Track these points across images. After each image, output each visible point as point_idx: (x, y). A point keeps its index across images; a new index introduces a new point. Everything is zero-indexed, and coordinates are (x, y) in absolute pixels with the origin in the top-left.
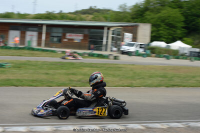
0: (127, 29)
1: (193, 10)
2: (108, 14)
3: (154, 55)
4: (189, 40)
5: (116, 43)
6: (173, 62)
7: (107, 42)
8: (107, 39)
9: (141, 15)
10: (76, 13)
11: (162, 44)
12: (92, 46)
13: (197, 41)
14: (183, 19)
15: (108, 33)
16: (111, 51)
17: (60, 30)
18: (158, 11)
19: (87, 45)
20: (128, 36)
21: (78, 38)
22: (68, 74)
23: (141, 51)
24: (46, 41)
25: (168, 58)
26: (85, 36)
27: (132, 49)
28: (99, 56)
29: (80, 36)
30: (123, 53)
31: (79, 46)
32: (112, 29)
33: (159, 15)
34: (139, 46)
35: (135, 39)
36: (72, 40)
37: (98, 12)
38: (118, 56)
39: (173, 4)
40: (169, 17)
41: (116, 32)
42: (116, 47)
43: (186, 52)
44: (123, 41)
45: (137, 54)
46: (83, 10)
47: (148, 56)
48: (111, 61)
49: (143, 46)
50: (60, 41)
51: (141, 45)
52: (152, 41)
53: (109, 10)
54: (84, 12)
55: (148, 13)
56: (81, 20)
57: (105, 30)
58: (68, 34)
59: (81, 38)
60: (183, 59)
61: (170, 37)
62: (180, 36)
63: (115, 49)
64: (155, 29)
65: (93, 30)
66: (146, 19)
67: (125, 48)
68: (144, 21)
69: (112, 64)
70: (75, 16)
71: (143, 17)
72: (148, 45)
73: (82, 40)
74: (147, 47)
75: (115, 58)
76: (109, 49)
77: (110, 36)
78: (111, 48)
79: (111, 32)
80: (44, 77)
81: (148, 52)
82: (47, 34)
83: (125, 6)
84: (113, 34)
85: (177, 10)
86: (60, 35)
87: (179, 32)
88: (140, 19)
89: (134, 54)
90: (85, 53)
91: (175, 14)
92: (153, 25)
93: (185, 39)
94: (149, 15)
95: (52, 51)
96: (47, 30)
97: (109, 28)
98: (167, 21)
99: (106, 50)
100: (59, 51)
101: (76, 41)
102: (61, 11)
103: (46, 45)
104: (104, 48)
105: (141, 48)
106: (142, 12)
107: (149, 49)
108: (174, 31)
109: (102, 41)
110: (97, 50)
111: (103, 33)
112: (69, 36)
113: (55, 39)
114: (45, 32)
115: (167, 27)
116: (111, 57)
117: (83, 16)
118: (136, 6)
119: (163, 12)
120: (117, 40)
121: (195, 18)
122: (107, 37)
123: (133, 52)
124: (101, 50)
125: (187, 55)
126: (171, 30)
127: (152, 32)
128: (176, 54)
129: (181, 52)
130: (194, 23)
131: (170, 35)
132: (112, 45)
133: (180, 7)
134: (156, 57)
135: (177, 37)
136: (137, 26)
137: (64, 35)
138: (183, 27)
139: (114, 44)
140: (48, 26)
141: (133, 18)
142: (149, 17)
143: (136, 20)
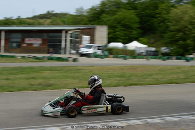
0: (84, 32)
1: (147, 11)
2: (65, 18)
3: (111, 56)
4: (145, 40)
5: (74, 46)
6: (131, 61)
7: (66, 45)
8: (66, 42)
9: (98, 17)
10: (34, 18)
11: (119, 45)
12: (51, 50)
13: (152, 41)
14: (137, 19)
15: (66, 37)
16: (70, 54)
17: (19, 35)
18: (114, 13)
19: (46, 49)
20: (86, 39)
21: (37, 42)
22: (28, 79)
23: (99, 52)
24: (5, 47)
25: (125, 58)
26: (44, 41)
27: (91, 51)
28: (59, 59)
29: (39, 40)
30: (82, 55)
31: (38, 50)
32: (70, 32)
33: (115, 16)
34: (97, 48)
35: (92, 41)
36: (31, 44)
37: (56, 16)
38: (77, 59)
39: (128, 6)
40: (125, 18)
41: (74, 36)
42: (74, 50)
43: (142, 51)
44: (81, 44)
45: (95, 55)
46: (41, 15)
47: (106, 57)
48: (70, 63)
49: (101, 48)
50: (19, 46)
51: (98, 46)
52: (109, 42)
53: (66, 14)
54: (42, 17)
55: (104, 15)
56: (40, 24)
57: (64, 34)
58: (27, 39)
59: (40, 42)
60: (139, 58)
61: (127, 37)
62: (136, 36)
63: (73, 52)
64: (112, 31)
65: (51, 34)
66: (102, 21)
67: (83, 50)
68: (101, 23)
69: (71, 67)
70: (33, 21)
71: (100, 19)
72: (106, 46)
73: (41, 44)
74: (104, 49)
75: (75, 60)
76: (68, 52)
77: (69, 39)
78: (70, 51)
79: (69, 35)
80: (5, 82)
81: (106, 53)
82: (6, 40)
83: (82, 9)
84: (71, 37)
85: (132, 11)
86: (19, 40)
87: (134, 32)
88: (97, 22)
89: (92, 55)
90: (44, 57)
91: (130, 15)
92: (110, 27)
93: (141, 39)
94: (105, 17)
95: (12, 57)
96: (6, 35)
97: (67, 31)
98: (123, 22)
99: (65, 53)
100: (19, 56)
101: (35, 46)
102: (19, 17)
103: (6, 51)
104: (62, 51)
105: (99, 49)
106: (98, 14)
107: (106, 50)
108: (130, 32)
109: (61, 45)
110: (56, 53)
111: (61, 37)
112: (28, 41)
113: (15, 45)
114: (4, 38)
115: (123, 28)
116: (70, 60)
117: (42, 21)
118: (93, 9)
119: (119, 13)
120: (76, 43)
121: (149, 18)
122: (66, 40)
123: (91, 54)
124: (60, 53)
125: (144, 54)
126: (127, 31)
127: (109, 34)
128: (133, 54)
129: (138, 52)
130: (148, 23)
131: (126, 36)
132: (71, 48)
133: (135, 8)
134: (113, 57)
135: (133, 37)
136: (94, 29)
137: (23, 40)
138: (138, 28)
139: (72, 46)
140: (7, 32)
141: (90, 21)
142: (105, 19)
143: (92, 23)
